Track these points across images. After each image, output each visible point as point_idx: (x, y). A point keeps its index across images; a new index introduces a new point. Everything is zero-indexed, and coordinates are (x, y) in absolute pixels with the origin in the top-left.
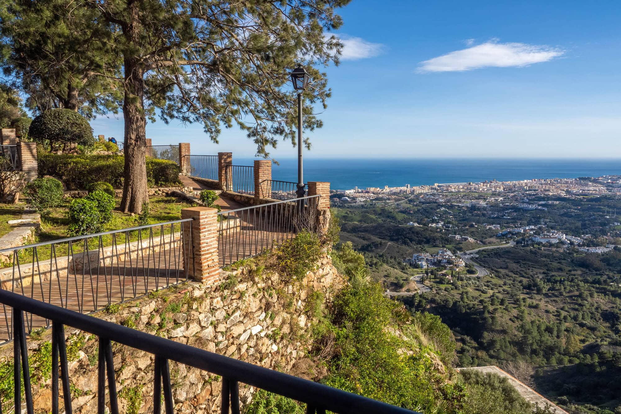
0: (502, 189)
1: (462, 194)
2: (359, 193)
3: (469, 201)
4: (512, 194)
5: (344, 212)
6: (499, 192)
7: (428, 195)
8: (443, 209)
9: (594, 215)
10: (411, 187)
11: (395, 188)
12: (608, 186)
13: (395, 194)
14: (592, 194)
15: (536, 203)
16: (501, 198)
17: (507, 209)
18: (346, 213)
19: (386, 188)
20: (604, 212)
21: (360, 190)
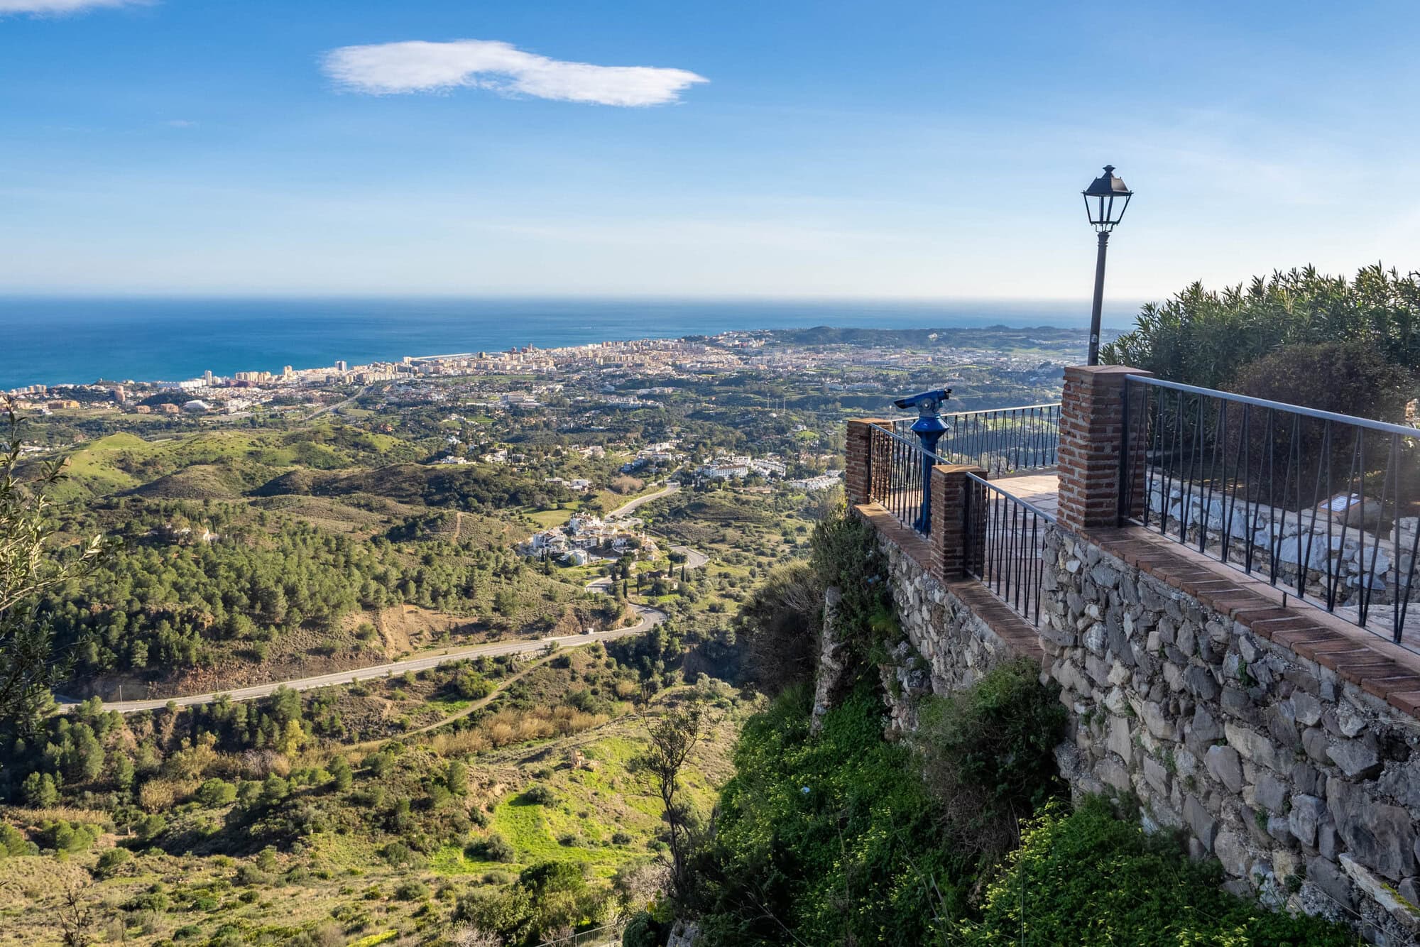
0: (551, 366)
1: (476, 379)
2: (220, 386)
3: (498, 396)
4: (577, 377)
5: (246, 441)
6: (549, 373)
7: (400, 385)
8: (454, 416)
9: (750, 413)
10: (350, 366)
11: (309, 371)
12: (738, 351)
13: (314, 385)
14: (719, 370)
15: (632, 393)
16: (559, 387)
17: (586, 410)
18: (253, 444)
19: (288, 370)
20: (763, 405)
21: (219, 381)
